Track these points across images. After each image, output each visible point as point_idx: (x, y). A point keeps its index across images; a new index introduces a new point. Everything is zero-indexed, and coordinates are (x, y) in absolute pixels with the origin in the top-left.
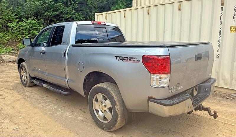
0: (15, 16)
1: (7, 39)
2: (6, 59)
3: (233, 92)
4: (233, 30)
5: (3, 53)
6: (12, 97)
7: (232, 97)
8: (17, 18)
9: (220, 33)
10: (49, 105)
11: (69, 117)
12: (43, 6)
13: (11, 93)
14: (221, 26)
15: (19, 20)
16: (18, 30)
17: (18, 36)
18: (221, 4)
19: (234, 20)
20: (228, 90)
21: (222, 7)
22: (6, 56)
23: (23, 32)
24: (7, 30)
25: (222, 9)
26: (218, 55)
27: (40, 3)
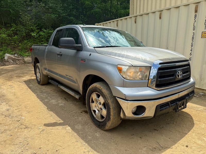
0: (36, 27)
1: (30, 45)
2: (27, 61)
3: (201, 91)
4: (204, 35)
5: (26, 56)
6: (17, 87)
7: (199, 95)
8: (38, 29)
9: (193, 38)
10: (43, 94)
11: (53, 103)
12: (58, 19)
13: (19, 84)
14: (194, 31)
15: (40, 30)
16: (39, 38)
17: (38, 43)
18: (195, 12)
19: (205, 26)
20: (197, 89)
21: (196, 14)
22: (27, 59)
23: (42, 40)
24: (30, 38)
25: (196, 16)
26: (191, 58)
27: (56, 16)
